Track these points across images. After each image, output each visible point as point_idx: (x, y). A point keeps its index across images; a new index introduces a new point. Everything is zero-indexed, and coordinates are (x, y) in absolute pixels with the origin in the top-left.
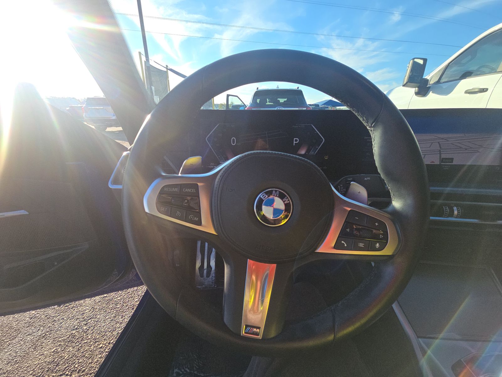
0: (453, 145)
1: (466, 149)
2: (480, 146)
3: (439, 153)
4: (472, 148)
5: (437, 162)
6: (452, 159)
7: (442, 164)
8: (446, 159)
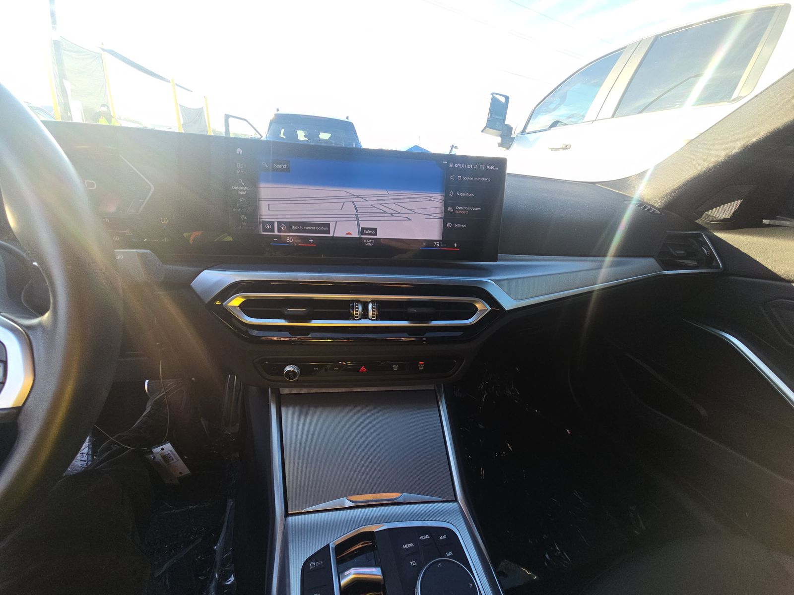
0: (374, 207)
1: (392, 215)
2: (410, 210)
3: (355, 219)
4: (400, 213)
5: (355, 234)
6: (375, 230)
7: (362, 236)
8: (367, 229)
